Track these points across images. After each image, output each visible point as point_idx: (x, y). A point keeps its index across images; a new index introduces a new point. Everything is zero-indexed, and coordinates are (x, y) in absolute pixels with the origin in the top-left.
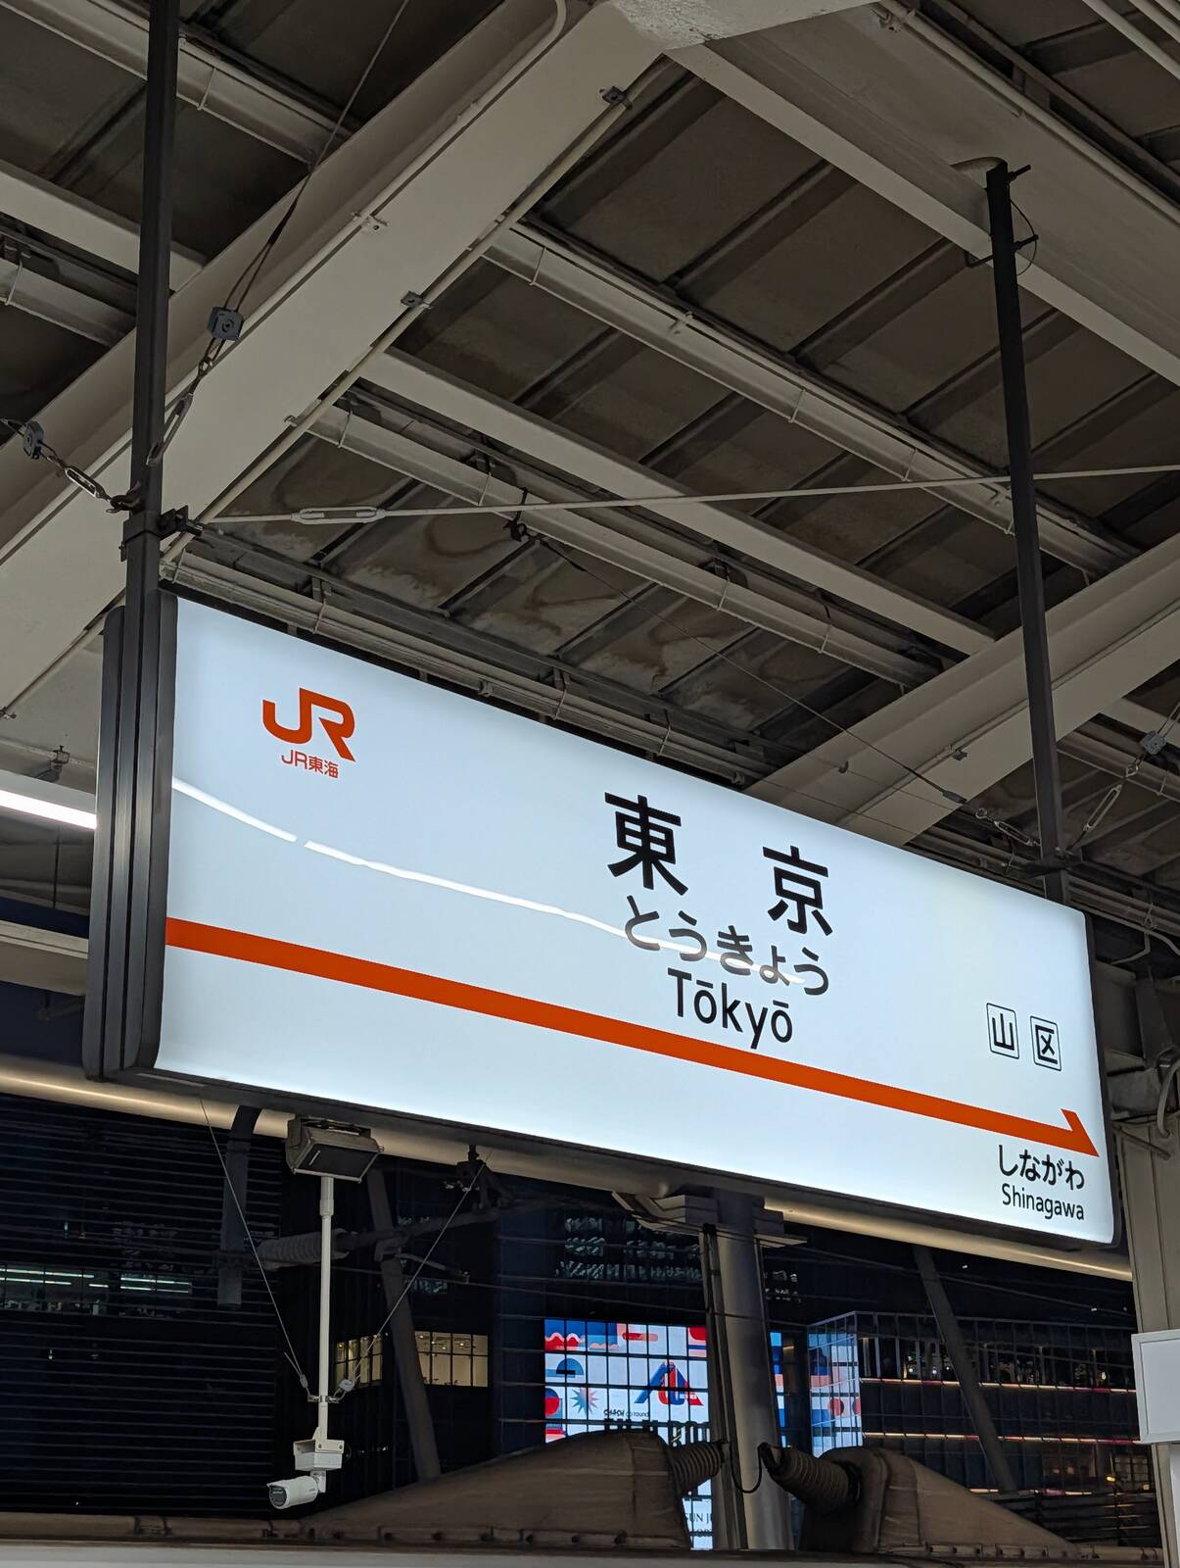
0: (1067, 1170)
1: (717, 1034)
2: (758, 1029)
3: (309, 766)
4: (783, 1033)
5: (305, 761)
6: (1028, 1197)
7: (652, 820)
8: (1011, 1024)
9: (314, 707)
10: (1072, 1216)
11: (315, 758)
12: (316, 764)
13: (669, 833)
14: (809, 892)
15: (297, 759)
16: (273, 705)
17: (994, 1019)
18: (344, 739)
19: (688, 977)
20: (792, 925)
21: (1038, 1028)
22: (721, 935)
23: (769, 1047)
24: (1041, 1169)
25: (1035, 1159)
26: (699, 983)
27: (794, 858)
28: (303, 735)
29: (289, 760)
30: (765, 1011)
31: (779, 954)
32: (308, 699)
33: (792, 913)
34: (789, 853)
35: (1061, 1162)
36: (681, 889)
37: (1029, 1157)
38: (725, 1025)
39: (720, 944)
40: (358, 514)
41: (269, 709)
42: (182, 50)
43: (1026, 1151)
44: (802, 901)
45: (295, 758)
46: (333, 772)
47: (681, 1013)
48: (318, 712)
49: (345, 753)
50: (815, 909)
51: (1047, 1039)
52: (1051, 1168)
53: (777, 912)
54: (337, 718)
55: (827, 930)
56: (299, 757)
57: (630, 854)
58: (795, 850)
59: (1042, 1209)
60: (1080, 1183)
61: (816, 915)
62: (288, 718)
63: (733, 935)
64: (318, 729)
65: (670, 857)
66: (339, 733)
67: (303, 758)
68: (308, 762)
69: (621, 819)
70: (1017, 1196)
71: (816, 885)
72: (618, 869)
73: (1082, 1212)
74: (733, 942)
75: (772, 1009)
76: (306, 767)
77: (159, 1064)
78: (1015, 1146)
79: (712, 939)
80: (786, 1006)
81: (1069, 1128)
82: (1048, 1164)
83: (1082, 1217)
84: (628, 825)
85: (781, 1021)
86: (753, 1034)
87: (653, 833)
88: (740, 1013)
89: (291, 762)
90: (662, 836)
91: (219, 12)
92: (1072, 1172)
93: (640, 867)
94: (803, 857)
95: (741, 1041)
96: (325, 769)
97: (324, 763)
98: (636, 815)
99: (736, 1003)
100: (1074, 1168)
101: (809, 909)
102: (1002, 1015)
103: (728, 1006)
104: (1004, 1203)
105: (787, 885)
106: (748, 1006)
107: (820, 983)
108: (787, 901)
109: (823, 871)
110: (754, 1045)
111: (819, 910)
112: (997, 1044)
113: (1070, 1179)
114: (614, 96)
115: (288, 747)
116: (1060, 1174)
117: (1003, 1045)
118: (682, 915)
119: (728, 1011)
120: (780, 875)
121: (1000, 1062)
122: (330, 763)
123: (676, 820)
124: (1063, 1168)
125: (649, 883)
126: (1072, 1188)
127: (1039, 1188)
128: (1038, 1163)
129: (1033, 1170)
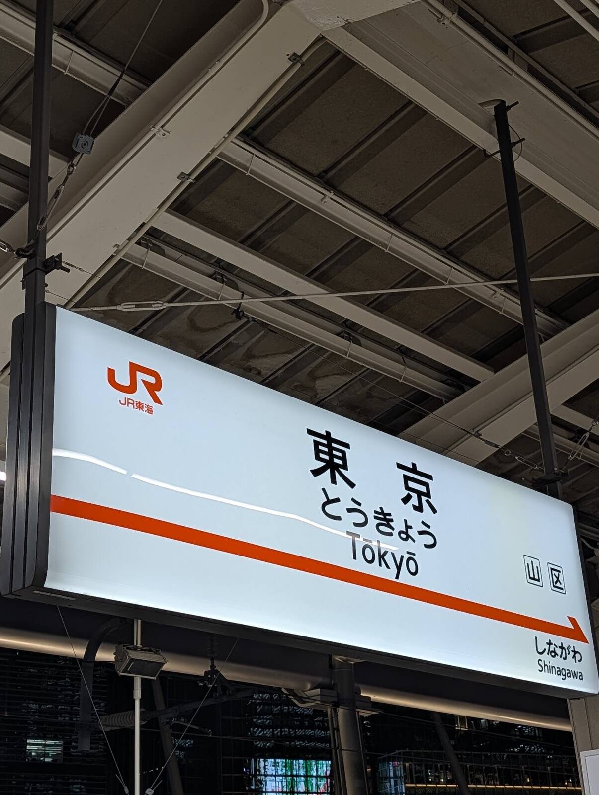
0: (572, 651)
1: (375, 570)
2: (399, 568)
3: (135, 407)
4: (413, 571)
5: (133, 404)
6: (553, 667)
7: (334, 445)
8: (537, 567)
9: (138, 373)
10: (576, 678)
11: (139, 402)
12: (140, 406)
13: (343, 453)
14: (423, 489)
15: (128, 403)
16: (114, 370)
17: (528, 564)
18: (156, 392)
19: (358, 536)
20: (415, 508)
21: (552, 569)
22: (376, 512)
23: (405, 578)
24: (558, 651)
25: (555, 645)
26: (365, 540)
27: (414, 469)
28: (131, 388)
29: (124, 403)
30: (402, 557)
31: (408, 524)
32: (134, 368)
33: (414, 501)
34: (411, 466)
35: (569, 647)
36: (352, 485)
37: (552, 644)
38: (380, 565)
39: (376, 518)
40: (153, 305)
41: (111, 373)
42: (55, 41)
43: (550, 641)
44: (419, 494)
45: (127, 402)
46: (150, 411)
47: (355, 558)
48: (140, 376)
49: (157, 400)
50: (426, 499)
51: (557, 576)
52: (564, 651)
53: (406, 500)
54: (152, 380)
55: (435, 511)
56: (130, 401)
57: (322, 464)
58: (414, 465)
59: (560, 674)
60: (579, 659)
61: (428, 502)
62: (123, 379)
63: (382, 513)
64: (140, 386)
65: (345, 466)
66: (153, 388)
67: (132, 402)
68: (135, 405)
69: (316, 444)
70: (546, 667)
71: (426, 485)
72: (316, 472)
73: (582, 676)
74: (382, 517)
75: (406, 556)
76: (134, 408)
77: (48, 585)
78: (544, 637)
79: (371, 515)
80: (414, 554)
81: (572, 627)
82: (562, 648)
83: (582, 679)
84: (321, 447)
85: (411, 564)
86: (396, 571)
87: (334, 452)
88: (389, 558)
89: (125, 404)
90: (340, 454)
91: (75, 22)
92: (575, 652)
93: (328, 471)
94: (418, 469)
95: (389, 574)
96: (145, 409)
97: (144, 406)
98: (325, 442)
99: (386, 552)
100: (576, 650)
101: (424, 499)
102: (532, 562)
103: (382, 553)
104: (540, 671)
105: (411, 484)
106: (393, 554)
107: (432, 542)
108: (411, 494)
109: (430, 477)
110: (397, 577)
111: (429, 499)
112: (531, 578)
113: (574, 657)
114: (295, 58)
115: (123, 396)
116: (569, 654)
117: (534, 579)
118: (353, 500)
119: (382, 557)
120: (406, 479)
121: (533, 588)
122: (148, 406)
123: (347, 446)
124: (570, 650)
125: (333, 481)
126: (576, 662)
127: (557, 662)
128: (557, 647)
129: (554, 652)
